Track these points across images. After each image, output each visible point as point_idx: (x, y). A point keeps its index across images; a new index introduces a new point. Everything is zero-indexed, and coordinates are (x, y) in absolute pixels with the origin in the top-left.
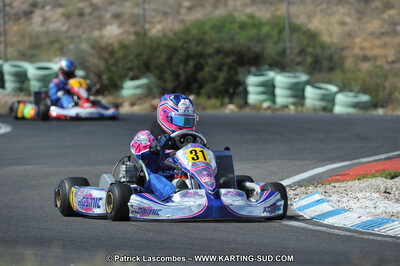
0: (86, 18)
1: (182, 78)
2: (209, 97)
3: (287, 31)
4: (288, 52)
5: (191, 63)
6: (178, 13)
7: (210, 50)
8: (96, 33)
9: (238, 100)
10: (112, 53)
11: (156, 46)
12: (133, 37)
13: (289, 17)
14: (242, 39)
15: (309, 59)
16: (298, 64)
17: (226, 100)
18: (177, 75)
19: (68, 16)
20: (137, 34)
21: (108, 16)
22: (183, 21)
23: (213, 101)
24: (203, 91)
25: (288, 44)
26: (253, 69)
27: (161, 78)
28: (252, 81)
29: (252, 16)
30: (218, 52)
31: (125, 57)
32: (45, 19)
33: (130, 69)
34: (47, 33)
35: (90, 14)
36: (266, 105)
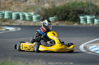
0: (40, 2)
1: (64, 17)
2: (70, 21)
3: (90, 5)
4: (90, 10)
5: (66, 13)
6: (63, 1)
7: (71, 10)
8: (43, 6)
9: (78, 22)
10: (47, 11)
11: (57, 9)
12: (52, 7)
13: (91, 2)
14: (79, 7)
15: (95, 12)
16: (93, 14)
17: (75, 22)
18: (62, 16)
19: (36, 2)
20: (53, 6)
21: (46, 1)
22: (64, 3)
23: (72, 23)
24: (69, 20)
25: (90, 9)
26: (82, 15)
27: (58, 16)
28: (81, 18)
29: (81, 2)
30: (73, 10)
31: (50, 12)
32: (30, 2)
33: (51, 15)
34: (30, 6)
35: (41, 1)
36: (85, 23)
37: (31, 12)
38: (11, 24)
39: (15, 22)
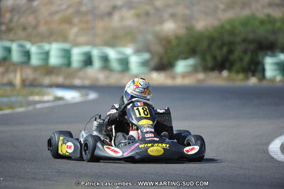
2: (238, 72)
5: (225, 49)
7: (238, 39)
10: (169, 42)
14: (262, 32)
17: (250, 74)
20: (187, 28)
21: (166, 16)
26: (269, 53)
29: (268, 16)
30: (244, 40)
31: (178, 44)
35: (155, 14)
36: (278, 78)
37: (125, 46)
38: (67, 82)
39: (81, 74)
